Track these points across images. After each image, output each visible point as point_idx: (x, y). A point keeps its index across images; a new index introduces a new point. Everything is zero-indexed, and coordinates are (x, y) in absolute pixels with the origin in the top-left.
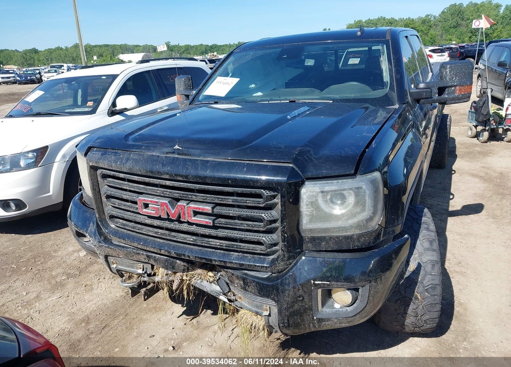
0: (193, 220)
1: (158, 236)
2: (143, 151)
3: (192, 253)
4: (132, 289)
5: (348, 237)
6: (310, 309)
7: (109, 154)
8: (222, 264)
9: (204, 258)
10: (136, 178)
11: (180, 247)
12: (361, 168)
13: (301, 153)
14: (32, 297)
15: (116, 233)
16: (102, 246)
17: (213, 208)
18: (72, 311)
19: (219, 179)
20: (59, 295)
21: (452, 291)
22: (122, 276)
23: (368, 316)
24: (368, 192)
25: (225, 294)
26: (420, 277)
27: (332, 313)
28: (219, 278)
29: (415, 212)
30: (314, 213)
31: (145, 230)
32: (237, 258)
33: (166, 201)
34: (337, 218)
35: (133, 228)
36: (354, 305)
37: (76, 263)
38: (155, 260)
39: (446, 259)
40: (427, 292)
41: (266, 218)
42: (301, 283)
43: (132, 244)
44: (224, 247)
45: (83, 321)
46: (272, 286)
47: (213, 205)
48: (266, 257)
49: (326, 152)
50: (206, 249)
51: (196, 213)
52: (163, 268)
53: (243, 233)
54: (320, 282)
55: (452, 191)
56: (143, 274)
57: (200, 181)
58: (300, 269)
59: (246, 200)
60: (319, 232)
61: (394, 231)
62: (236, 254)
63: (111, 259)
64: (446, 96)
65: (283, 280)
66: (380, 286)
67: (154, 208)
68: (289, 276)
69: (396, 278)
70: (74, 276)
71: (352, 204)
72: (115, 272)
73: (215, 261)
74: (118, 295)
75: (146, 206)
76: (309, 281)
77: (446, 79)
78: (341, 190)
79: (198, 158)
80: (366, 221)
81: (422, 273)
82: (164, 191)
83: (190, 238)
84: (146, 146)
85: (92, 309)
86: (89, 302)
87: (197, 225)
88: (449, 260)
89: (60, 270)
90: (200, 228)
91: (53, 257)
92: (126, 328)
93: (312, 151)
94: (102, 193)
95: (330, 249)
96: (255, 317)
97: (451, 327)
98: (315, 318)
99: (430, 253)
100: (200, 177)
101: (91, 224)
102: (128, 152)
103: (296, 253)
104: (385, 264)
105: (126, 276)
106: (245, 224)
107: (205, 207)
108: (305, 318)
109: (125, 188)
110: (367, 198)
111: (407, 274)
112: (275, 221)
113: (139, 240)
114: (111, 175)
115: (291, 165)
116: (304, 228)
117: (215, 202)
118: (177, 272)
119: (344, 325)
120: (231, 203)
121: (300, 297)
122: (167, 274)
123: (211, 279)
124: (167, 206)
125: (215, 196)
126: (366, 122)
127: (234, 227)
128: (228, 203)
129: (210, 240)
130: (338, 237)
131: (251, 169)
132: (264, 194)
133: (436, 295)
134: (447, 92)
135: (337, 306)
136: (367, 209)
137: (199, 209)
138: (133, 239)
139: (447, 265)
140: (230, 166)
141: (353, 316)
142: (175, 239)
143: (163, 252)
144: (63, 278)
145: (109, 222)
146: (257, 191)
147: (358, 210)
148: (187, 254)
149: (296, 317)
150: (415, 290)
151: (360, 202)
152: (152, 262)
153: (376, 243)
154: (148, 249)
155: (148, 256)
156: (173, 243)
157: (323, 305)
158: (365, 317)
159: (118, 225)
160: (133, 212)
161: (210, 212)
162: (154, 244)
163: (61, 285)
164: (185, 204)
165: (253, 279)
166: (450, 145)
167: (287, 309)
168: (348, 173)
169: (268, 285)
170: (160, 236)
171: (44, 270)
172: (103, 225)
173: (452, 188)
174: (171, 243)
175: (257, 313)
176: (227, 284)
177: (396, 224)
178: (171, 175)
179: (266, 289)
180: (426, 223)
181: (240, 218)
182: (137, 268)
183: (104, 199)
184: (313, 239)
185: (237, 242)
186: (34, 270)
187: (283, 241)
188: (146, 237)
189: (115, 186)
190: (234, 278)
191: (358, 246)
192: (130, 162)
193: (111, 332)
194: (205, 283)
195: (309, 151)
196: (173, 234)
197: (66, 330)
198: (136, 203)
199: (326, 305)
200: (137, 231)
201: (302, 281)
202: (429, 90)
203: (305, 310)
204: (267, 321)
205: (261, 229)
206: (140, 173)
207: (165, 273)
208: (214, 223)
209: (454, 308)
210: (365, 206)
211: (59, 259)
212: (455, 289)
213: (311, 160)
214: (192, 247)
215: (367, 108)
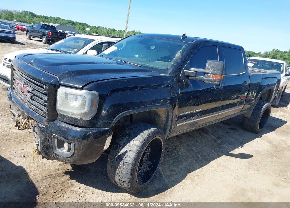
0: (26, 94)
2: (23, 61)
5: (75, 118)
6: (52, 147)
11: (24, 106)
12: (86, 87)
13: (65, 74)
19: (33, 77)
26: (124, 157)
30: (62, 102)
32: (36, 116)
33: (22, 84)
36: (69, 152)
38: (20, 111)
40: (125, 166)
41: (44, 99)
42: (48, 132)
46: (40, 131)
52: (21, 115)
53: (39, 105)
54: (55, 135)
59: (41, 89)
62: (38, 114)
63: (11, 107)
64: (205, 78)
67: (19, 86)
68: (46, 128)
76: (51, 133)
82: (24, 79)
83: (27, 103)
84: (25, 59)
93: (73, 74)
98: (54, 153)
108: (49, 151)
110: (85, 102)
111: (120, 154)
115: (57, 77)
116: (58, 108)
117: (33, 87)
118: (25, 119)
120: (36, 89)
121: (47, 139)
124: (22, 86)
127: (36, 101)
131: (43, 75)
132: (44, 87)
133: (129, 169)
135: (64, 150)
137: (28, 89)
148: (24, 109)
149: (45, 149)
150: (120, 163)
164: (26, 86)
177: (105, 121)
178: (23, 72)
183: (13, 80)
184: (62, 115)
204: (37, 147)
205: (43, 104)
207: (22, 118)
208: (32, 97)
214: (28, 107)
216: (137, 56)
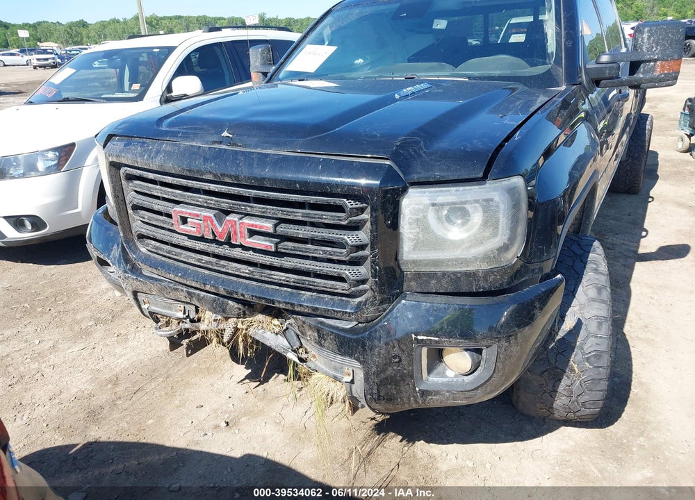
0: (247, 243)
1: (202, 265)
2: (180, 140)
3: (248, 290)
4: (171, 338)
5: (470, 273)
6: (410, 377)
7: (134, 145)
8: (289, 307)
9: (263, 298)
10: (169, 180)
11: (232, 282)
12: (494, 170)
13: (404, 145)
14: (47, 347)
15: (147, 260)
16: (129, 277)
17: (276, 226)
18: (98, 367)
19: (282, 181)
20: (82, 346)
21: (631, 365)
22: (157, 321)
23: (495, 391)
24: (502, 207)
25: (294, 351)
26: (579, 340)
27: (442, 384)
28: (287, 328)
29: (579, 245)
30: (421, 236)
31: (185, 255)
32: (309, 300)
33: (210, 214)
34: (454, 245)
35: (169, 253)
36: (475, 374)
37: (109, 304)
38: (200, 299)
39: (627, 321)
40: (588, 362)
41: (350, 242)
42: (396, 337)
43: (167, 276)
44: (292, 284)
45: (109, 381)
46: (357, 341)
47: (276, 221)
48: (350, 300)
49: (444, 144)
50: (267, 286)
51: (252, 233)
52: (210, 310)
53: (318, 263)
54: (425, 338)
55: (646, 226)
56: (184, 319)
57: (256, 184)
58: (396, 318)
59: (322, 215)
60: (426, 265)
61: (541, 269)
62: (309, 293)
63: (141, 297)
64: (641, 76)
65: (372, 332)
66: (515, 349)
67: (194, 223)
68: (380, 327)
69: (541, 339)
70: (105, 322)
71: (479, 224)
72: (148, 314)
73: (279, 302)
74: (160, 349)
75: (184, 220)
76: (408, 335)
77: (642, 49)
78: (462, 203)
79: (253, 151)
80: (498, 250)
81: (582, 333)
82: (208, 200)
83: (245, 270)
84: (183, 133)
85: (123, 366)
86: (120, 356)
87: (255, 250)
88: (631, 322)
89: (87, 314)
90: (258, 255)
91: (79, 296)
92: (166, 394)
93: (422, 143)
94: (127, 202)
95: (443, 291)
96: (333, 384)
97: (624, 415)
98: (417, 389)
99: (597, 305)
100: (255, 179)
101: (115, 247)
102: (160, 142)
103: (393, 296)
104: (525, 316)
105: (163, 320)
106: (321, 251)
107: (264, 224)
108: (402, 389)
109: (156, 194)
110: (501, 216)
111: (561, 335)
112: (362, 247)
113: (176, 270)
114: (138, 175)
115: (388, 162)
116: (405, 258)
117: (278, 216)
118: (229, 318)
119: (459, 402)
120: (300, 218)
121: (395, 357)
122: (215, 320)
123: (277, 330)
124: (212, 221)
125: (278, 208)
126: (512, 106)
127: (304, 254)
128: (296, 218)
129: (273, 272)
130: (455, 274)
131: (328, 167)
132: (346, 205)
133: (601, 367)
134: (642, 70)
135: (450, 373)
136: (500, 232)
137: (256, 226)
138: (168, 268)
139: (627, 329)
140: (299, 163)
141: (473, 390)
142: (224, 270)
143: (208, 288)
144: (90, 324)
145: (138, 244)
146: (338, 201)
147: (487, 234)
148: (240, 291)
149: (389, 386)
150: (570, 358)
151: (490, 221)
152: (195, 302)
153: (512, 284)
154: (188, 283)
155: (189, 293)
156: (223, 276)
157: (430, 371)
158: (492, 392)
159: (149, 248)
160: (169, 230)
161: (271, 231)
162: (196, 277)
163: (86, 333)
164: (236, 219)
165: (331, 330)
166: (650, 162)
167: (377, 374)
168: (473, 176)
169: (351, 339)
170: (205, 265)
171: (66, 312)
172: (130, 248)
173: (646, 221)
174: (220, 275)
175: (336, 379)
176: (298, 336)
177: (544, 258)
178: (215, 175)
179: (348, 345)
180: (594, 262)
181: (313, 241)
182: (176, 311)
183: (130, 211)
184: (418, 275)
185: (310, 277)
186: (53, 311)
187: (374, 276)
188: (186, 266)
189: (143, 191)
190: (306, 327)
191: (484, 288)
192: (161, 156)
193: (145, 398)
194: (268, 335)
195: (417, 143)
196: (223, 262)
197: (86, 392)
198: (170, 216)
199: (435, 372)
200: (173, 257)
201: (399, 335)
202: (614, 65)
203: (403, 377)
204: (349, 390)
205: (343, 258)
206: (173, 172)
207: (213, 318)
208: (276, 247)
209: (630, 389)
210: (497, 228)
211: (87, 298)
212: (634, 362)
213: (419, 155)
214: (248, 282)
215: (513, 90)
216: (360, 61)
